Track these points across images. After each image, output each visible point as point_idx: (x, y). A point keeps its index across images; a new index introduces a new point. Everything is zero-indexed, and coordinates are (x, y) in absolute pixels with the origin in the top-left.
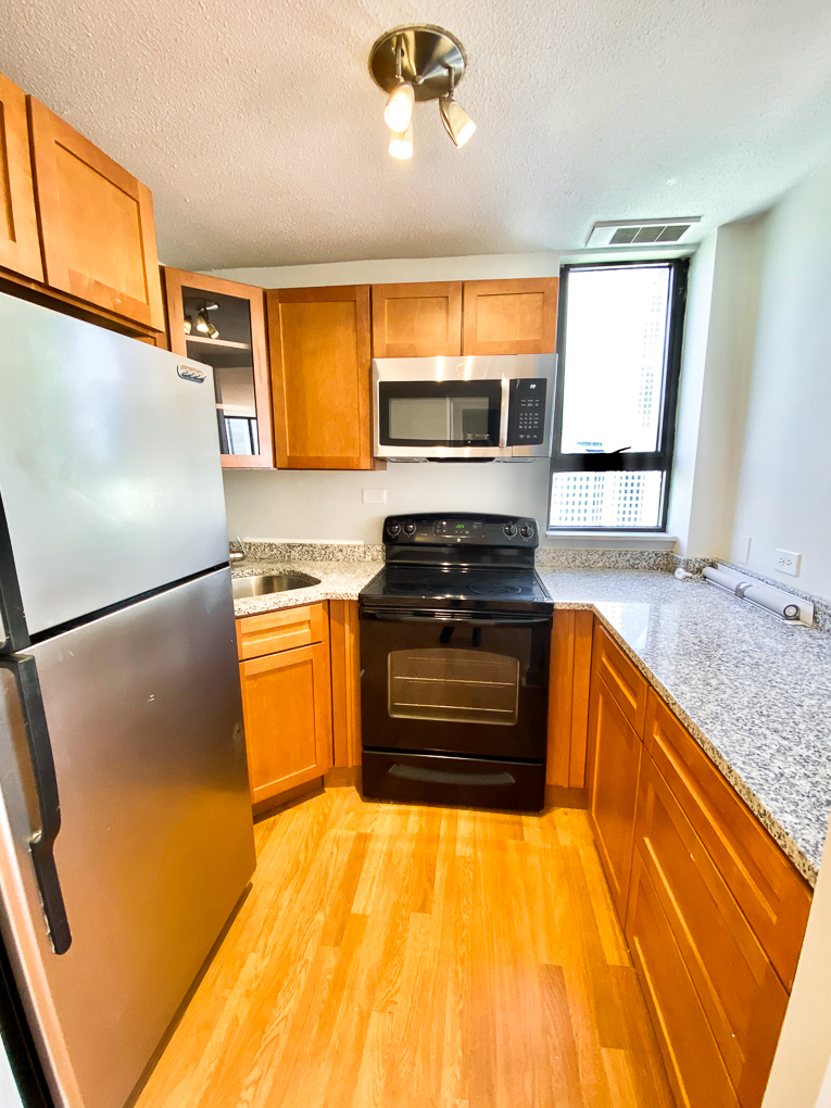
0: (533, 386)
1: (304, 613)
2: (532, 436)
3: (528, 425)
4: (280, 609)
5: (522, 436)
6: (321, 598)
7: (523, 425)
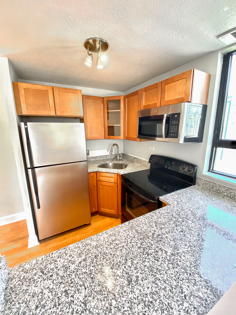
0: (176, 116)
1: (113, 175)
2: (174, 135)
3: (173, 131)
4: (107, 173)
5: (171, 135)
6: (117, 173)
7: (172, 131)
